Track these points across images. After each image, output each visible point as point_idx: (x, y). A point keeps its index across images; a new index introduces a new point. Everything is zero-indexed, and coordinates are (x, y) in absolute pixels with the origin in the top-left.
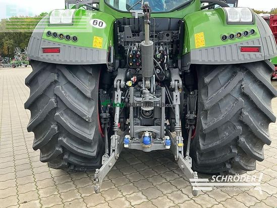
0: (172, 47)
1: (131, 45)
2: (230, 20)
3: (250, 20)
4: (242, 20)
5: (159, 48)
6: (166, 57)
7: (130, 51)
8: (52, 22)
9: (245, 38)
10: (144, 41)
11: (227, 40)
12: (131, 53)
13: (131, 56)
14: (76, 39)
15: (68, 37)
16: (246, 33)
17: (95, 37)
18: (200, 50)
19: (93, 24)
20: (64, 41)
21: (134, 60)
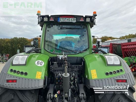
0: (79, 73)
1: (57, 71)
2: (109, 63)
3: (119, 63)
4: (115, 64)
5: (72, 74)
6: (76, 80)
7: (57, 75)
8: (14, 63)
9: (118, 74)
10: (64, 73)
11: (109, 75)
12: (57, 77)
13: (57, 79)
14: (27, 74)
15: (22, 73)
16: (118, 71)
17: (37, 72)
18: (95, 80)
19: (37, 64)
20: (20, 75)
21: (59, 81)
